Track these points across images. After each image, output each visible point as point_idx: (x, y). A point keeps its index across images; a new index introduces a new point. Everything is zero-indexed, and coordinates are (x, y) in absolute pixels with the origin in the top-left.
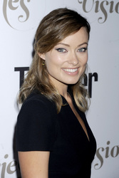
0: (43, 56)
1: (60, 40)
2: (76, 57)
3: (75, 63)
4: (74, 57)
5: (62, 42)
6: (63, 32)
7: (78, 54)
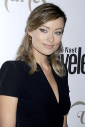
0: (30, 34)
1: (43, 23)
2: (53, 37)
3: (51, 40)
4: (51, 36)
5: (45, 25)
6: (46, 18)
7: (55, 35)
